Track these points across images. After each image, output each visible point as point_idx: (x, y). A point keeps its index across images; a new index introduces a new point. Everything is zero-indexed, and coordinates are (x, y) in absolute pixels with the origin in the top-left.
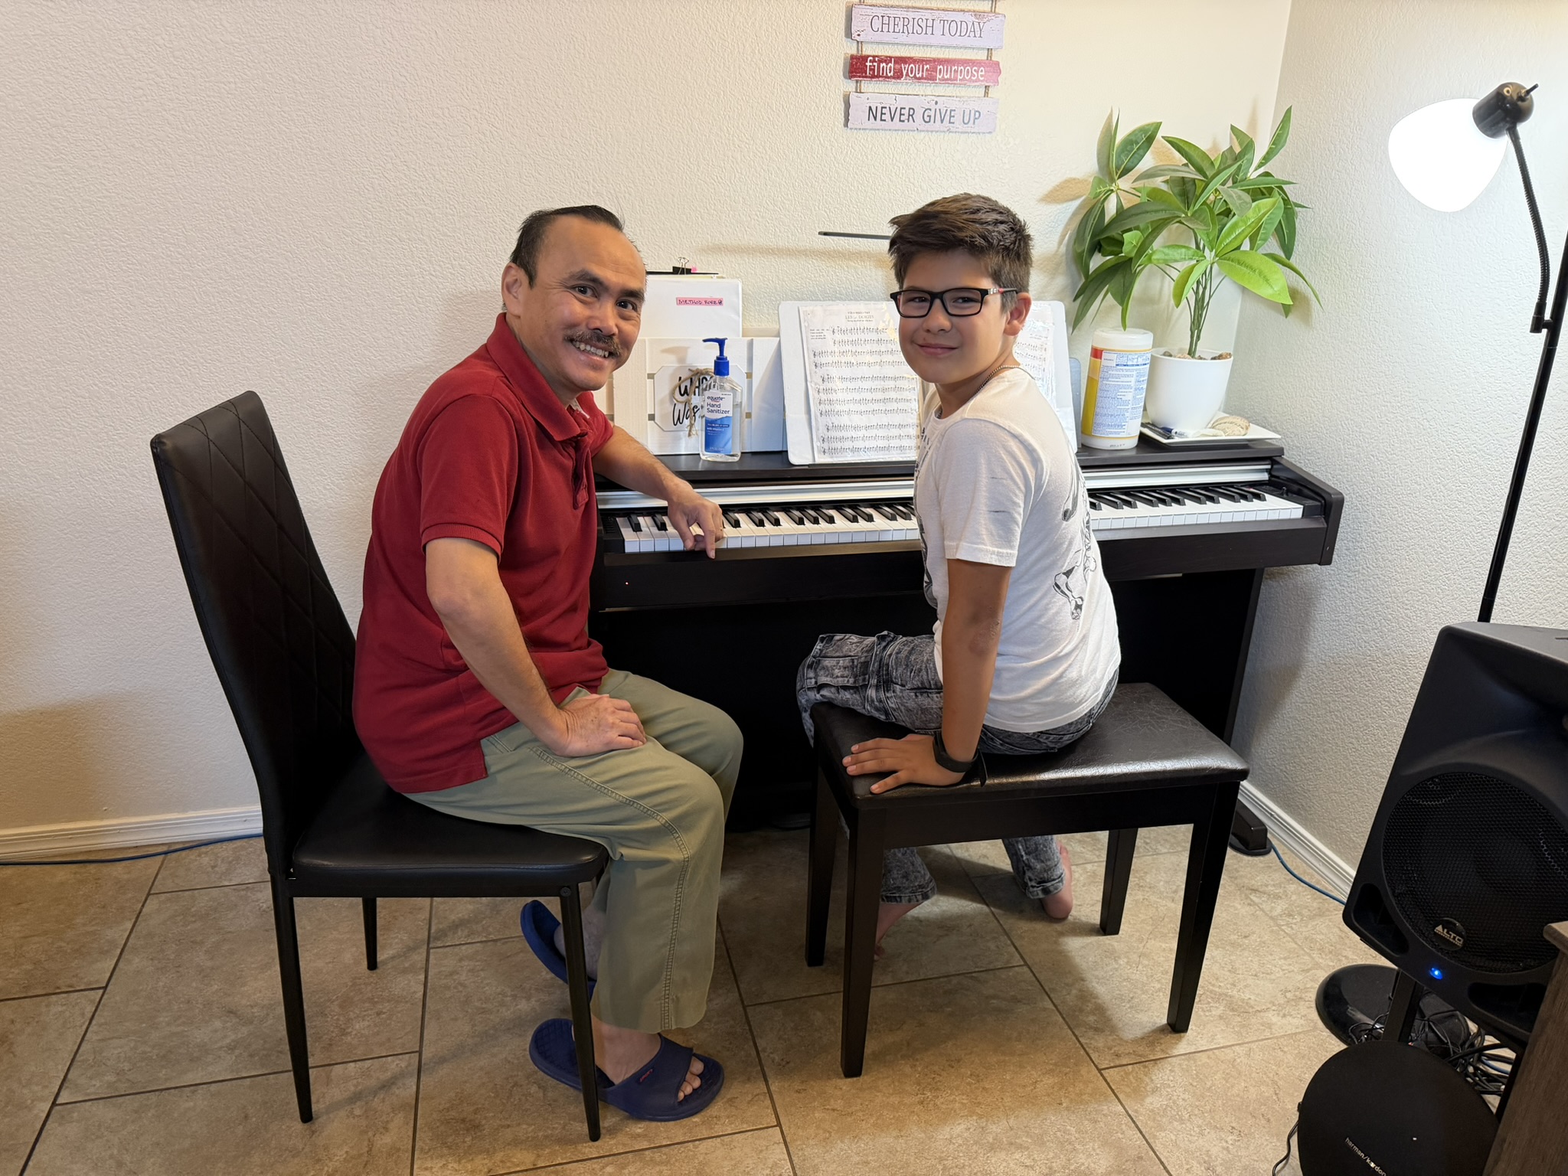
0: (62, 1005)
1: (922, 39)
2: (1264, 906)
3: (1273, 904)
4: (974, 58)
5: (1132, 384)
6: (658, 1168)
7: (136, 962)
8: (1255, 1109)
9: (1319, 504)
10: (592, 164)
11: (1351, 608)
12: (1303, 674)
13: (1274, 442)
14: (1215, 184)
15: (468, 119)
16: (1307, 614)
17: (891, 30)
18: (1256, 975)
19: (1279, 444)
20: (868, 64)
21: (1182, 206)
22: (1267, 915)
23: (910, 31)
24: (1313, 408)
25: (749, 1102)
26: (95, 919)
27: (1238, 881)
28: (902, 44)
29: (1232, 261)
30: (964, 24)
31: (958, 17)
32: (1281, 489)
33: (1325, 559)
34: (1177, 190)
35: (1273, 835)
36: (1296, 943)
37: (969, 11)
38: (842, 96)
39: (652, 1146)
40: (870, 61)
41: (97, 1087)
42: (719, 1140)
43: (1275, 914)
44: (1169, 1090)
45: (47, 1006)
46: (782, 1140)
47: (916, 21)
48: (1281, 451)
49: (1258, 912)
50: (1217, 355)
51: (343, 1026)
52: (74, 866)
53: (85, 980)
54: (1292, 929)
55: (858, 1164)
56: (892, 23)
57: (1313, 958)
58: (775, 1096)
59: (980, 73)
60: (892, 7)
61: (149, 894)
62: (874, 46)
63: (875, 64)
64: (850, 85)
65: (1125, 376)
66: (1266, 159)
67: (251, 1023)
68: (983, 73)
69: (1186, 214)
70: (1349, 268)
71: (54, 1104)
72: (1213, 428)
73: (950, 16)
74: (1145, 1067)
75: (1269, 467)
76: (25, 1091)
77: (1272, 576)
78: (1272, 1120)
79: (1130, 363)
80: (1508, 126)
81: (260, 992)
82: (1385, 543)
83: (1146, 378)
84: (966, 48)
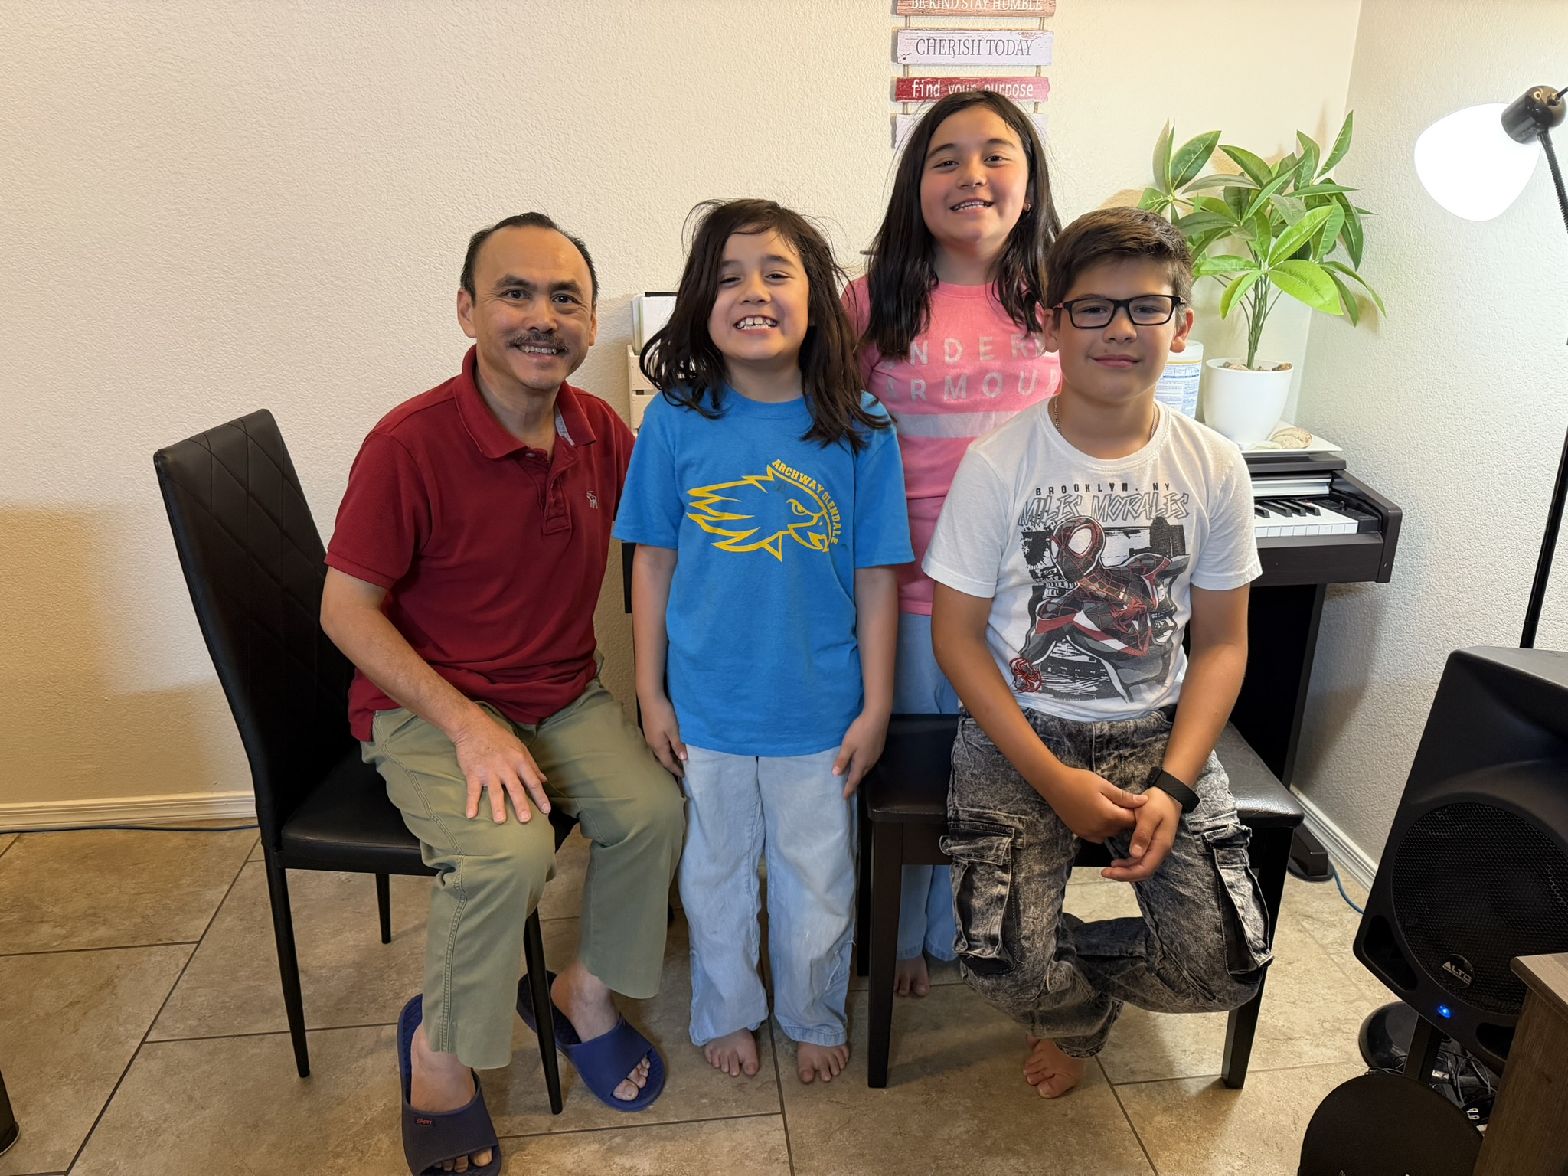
0: (162, 955)
1: (969, 59)
2: (1316, 934)
3: (1325, 932)
4: (1022, 75)
5: (1181, 396)
6: (662, 1144)
7: (227, 921)
8: (1269, 1137)
9: (1376, 519)
10: (648, 192)
11: (1415, 628)
12: (1368, 694)
13: (1337, 455)
14: (1269, 192)
15: (533, 154)
16: (1373, 633)
17: (937, 52)
18: (1294, 1003)
19: (1343, 458)
20: (914, 86)
21: (1234, 216)
22: (1317, 942)
23: (957, 53)
24: (1379, 420)
25: (757, 1089)
26: (198, 881)
27: (1292, 906)
28: (949, 66)
29: (1284, 271)
30: (1011, 43)
31: (1005, 36)
32: (1339, 502)
33: (1384, 576)
34: (1231, 199)
35: (1335, 859)
36: (1344, 973)
37: (1017, 30)
38: (889, 118)
39: (661, 1122)
40: (917, 83)
41: (180, 1029)
42: (723, 1121)
43: (1326, 942)
44: (1181, 1111)
45: (148, 956)
46: (783, 1127)
47: (962, 42)
48: (1343, 464)
49: (1307, 939)
50: (1277, 366)
51: (397, 991)
52: (188, 833)
53: (184, 934)
54: (1342, 957)
55: (854, 1155)
56: (938, 45)
57: (1360, 990)
58: (783, 1085)
59: (1028, 90)
60: (938, 30)
61: (247, 861)
62: (921, 69)
63: (922, 86)
64: (898, 107)
65: (1173, 388)
66: (1329, 165)
67: (318, 981)
68: (1032, 90)
69: (1239, 224)
70: (1415, 275)
71: (143, 1042)
72: (1272, 440)
73: (996, 36)
74: (1160, 1086)
75: (1329, 480)
76: (121, 1029)
77: (1339, 593)
78: (1285, 1148)
79: (1177, 375)
80: (1539, 131)
81: (330, 955)
82: (1448, 561)
83: (1197, 389)
84: (1014, 66)
